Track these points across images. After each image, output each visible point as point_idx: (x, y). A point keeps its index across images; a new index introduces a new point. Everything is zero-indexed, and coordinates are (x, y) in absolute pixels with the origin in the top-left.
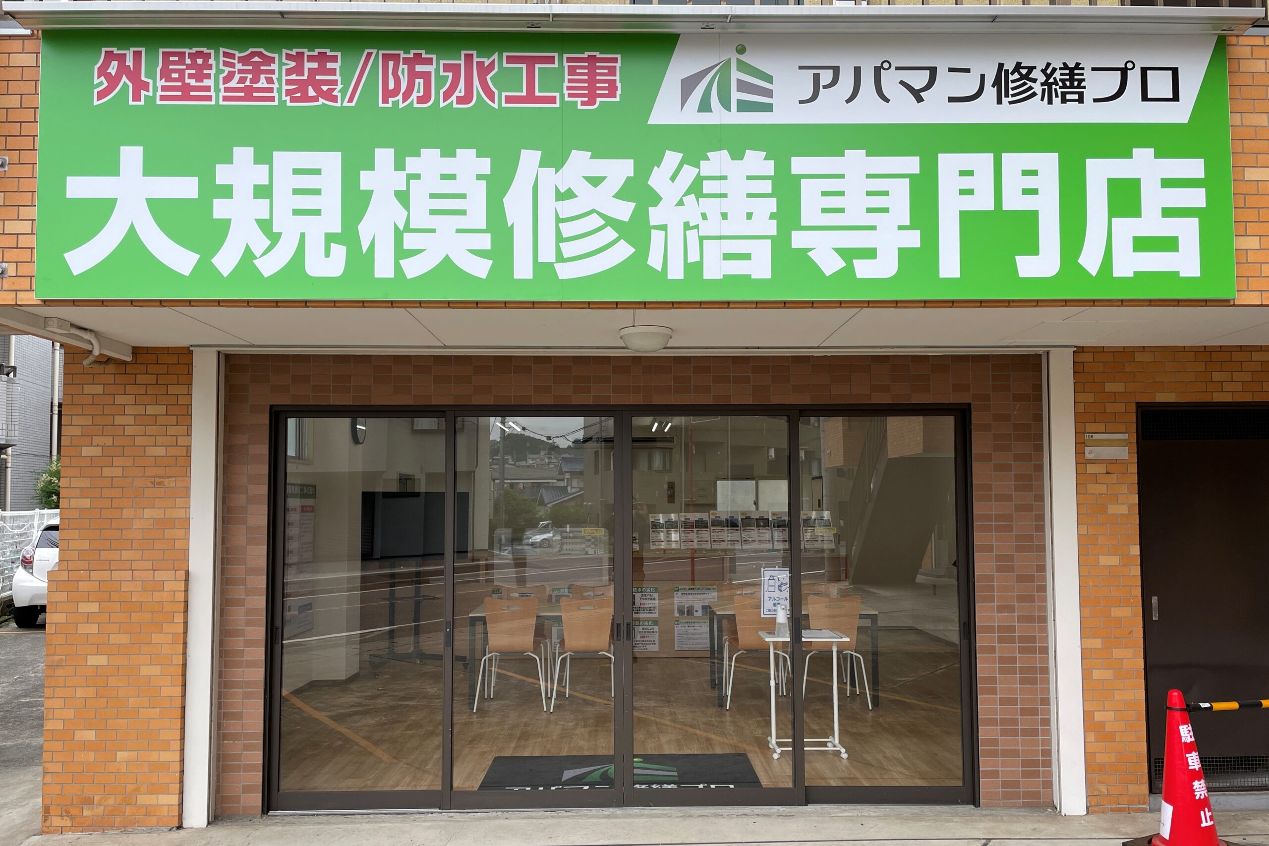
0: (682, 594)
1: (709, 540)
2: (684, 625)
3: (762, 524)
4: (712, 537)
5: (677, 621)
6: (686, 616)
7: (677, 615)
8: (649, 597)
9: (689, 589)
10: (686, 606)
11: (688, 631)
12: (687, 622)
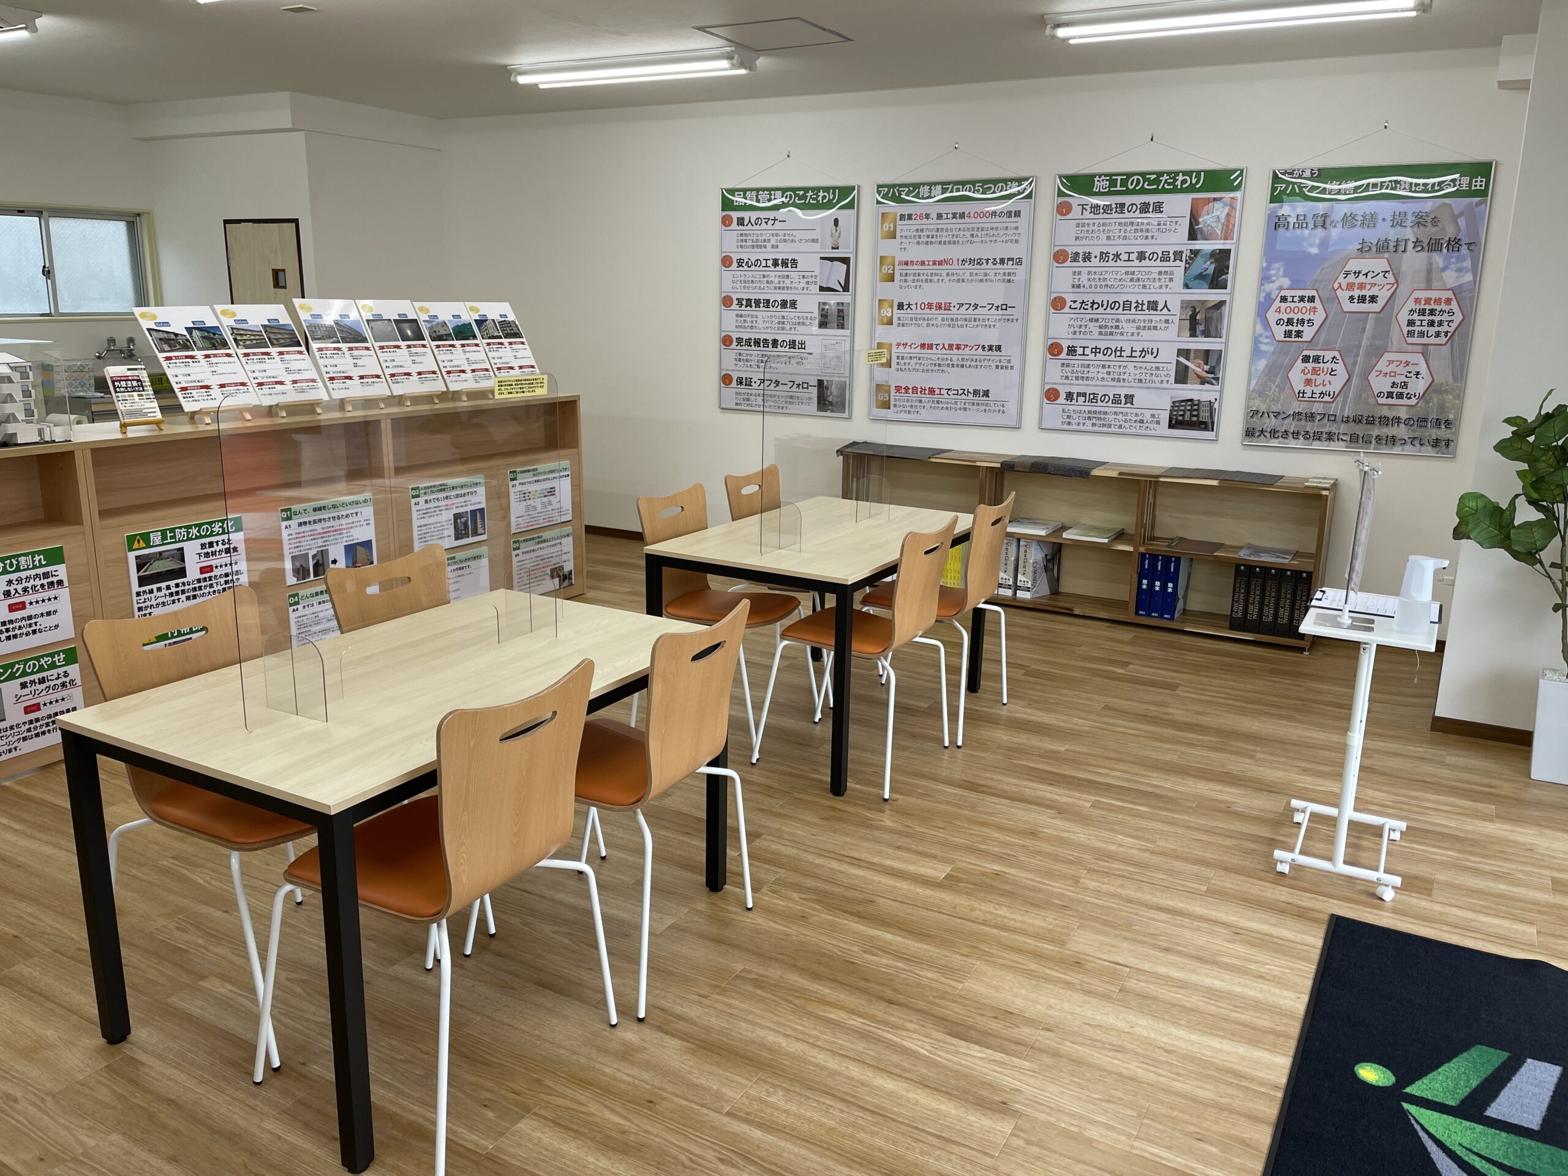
0: (300, 525)
1: (315, 376)
2: (310, 601)
3: (409, 333)
4: (324, 370)
5: (294, 596)
6: (312, 578)
7: (291, 580)
8: (221, 547)
9: (315, 510)
10: (311, 553)
11: (321, 615)
12: (317, 594)
